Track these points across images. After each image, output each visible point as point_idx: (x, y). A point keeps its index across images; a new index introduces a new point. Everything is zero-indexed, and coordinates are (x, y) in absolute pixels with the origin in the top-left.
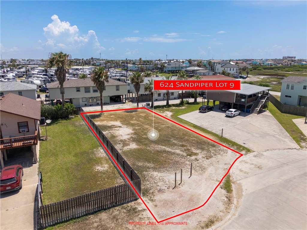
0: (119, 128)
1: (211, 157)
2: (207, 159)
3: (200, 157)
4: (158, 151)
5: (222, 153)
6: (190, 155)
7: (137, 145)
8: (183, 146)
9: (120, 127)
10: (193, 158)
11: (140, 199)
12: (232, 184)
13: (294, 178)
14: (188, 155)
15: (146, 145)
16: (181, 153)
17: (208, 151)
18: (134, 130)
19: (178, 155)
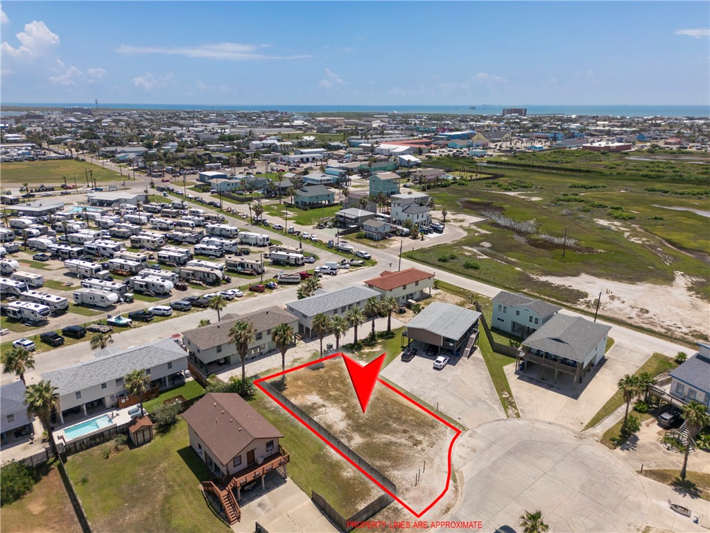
0: (324, 408)
1: (434, 444)
2: (431, 447)
3: (425, 445)
4: (386, 444)
5: (442, 436)
6: (415, 445)
7: (362, 437)
8: (405, 431)
9: (324, 406)
10: (419, 447)
11: (396, 501)
12: (456, 473)
13: (499, 459)
14: (414, 445)
15: (369, 435)
16: (407, 442)
17: (430, 436)
18: (343, 409)
19: (405, 445)
